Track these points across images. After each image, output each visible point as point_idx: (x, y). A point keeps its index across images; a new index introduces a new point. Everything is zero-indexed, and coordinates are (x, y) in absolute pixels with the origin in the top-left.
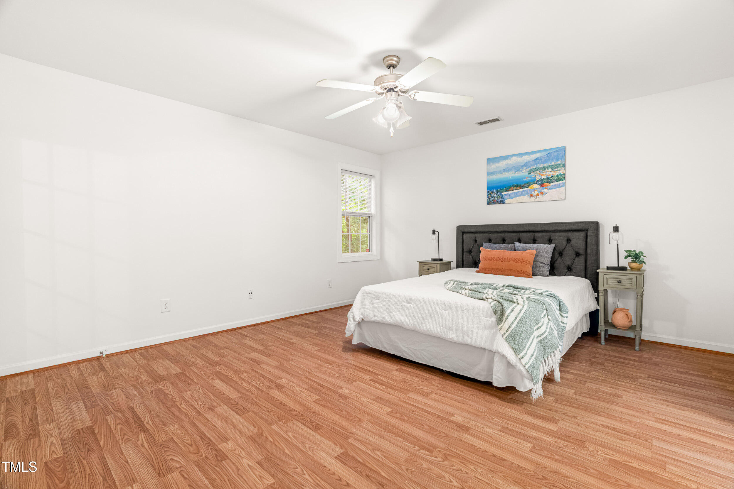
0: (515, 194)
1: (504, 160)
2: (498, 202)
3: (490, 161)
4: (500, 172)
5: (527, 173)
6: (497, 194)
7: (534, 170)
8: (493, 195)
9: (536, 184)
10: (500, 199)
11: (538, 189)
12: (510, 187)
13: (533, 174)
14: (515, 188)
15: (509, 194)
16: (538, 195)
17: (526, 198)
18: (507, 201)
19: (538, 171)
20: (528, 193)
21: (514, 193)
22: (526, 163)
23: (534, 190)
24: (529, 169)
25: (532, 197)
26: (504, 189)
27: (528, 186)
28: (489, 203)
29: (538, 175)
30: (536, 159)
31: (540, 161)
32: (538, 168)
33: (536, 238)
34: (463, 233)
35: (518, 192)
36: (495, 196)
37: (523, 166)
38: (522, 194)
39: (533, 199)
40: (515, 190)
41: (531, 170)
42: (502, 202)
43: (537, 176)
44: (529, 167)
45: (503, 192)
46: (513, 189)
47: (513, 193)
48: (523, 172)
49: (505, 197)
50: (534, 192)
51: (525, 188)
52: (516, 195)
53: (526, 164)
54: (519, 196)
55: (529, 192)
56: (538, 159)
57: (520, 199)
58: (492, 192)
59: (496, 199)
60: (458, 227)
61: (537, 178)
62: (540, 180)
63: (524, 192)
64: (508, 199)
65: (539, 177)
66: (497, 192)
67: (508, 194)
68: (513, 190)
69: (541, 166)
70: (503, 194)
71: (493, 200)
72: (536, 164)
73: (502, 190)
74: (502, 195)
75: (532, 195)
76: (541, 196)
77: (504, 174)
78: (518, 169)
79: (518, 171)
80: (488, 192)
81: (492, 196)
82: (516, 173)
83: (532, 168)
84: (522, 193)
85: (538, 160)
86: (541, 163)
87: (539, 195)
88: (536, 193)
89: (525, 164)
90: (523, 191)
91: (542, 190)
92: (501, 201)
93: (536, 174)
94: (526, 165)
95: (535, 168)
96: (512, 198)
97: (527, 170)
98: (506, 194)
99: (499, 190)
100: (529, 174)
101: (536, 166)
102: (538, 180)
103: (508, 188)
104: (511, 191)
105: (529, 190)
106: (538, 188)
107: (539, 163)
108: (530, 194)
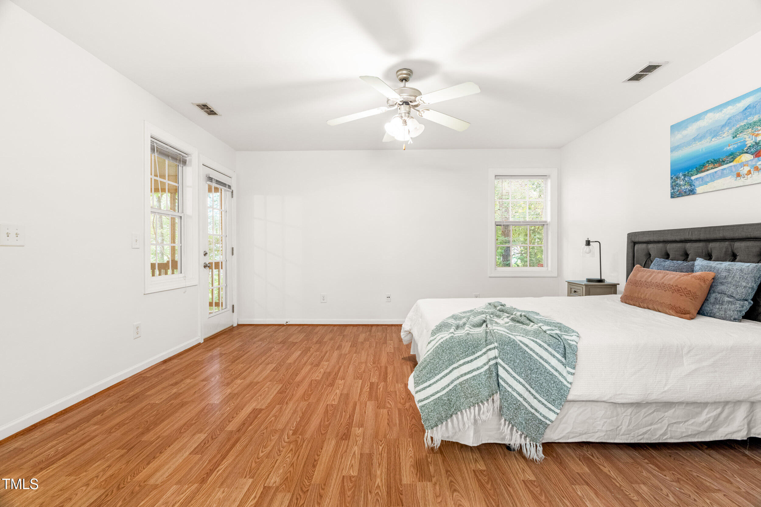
0: (710, 177)
1: (693, 122)
2: (685, 192)
3: (675, 128)
4: (689, 144)
5: (730, 137)
6: (683, 180)
7: (742, 130)
8: (678, 182)
9: (747, 153)
10: (689, 188)
11: (750, 163)
12: (703, 166)
13: (741, 136)
14: (711, 166)
15: (702, 178)
16: (749, 172)
17: (729, 181)
18: (699, 190)
19: (750, 130)
20: (732, 171)
21: (710, 174)
22: (729, 119)
23: (743, 165)
24: (733, 129)
25: (739, 178)
26: (695, 169)
27: (732, 159)
28: (672, 197)
29: (749, 137)
30: (746, 109)
31: (754, 111)
32: (750, 124)
33: (735, 252)
34: (635, 243)
35: (716, 172)
36: (681, 183)
37: (724, 126)
38: (723, 175)
39: (740, 181)
40: (712, 168)
41: (737, 130)
42: (692, 192)
43: (747, 139)
44: (734, 126)
45: (692, 175)
46: (708, 168)
47: (707, 175)
48: (724, 136)
49: (697, 183)
50: (742, 169)
51: (727, 163)
52: (713, 178)
53: (729, 121)
54: (717, 179)
55: (734, 170)
56: (750, 108)
57: (719, 183)
58: (677, 178)
59: (683, 188)
60: (630, 235)
61: (747, 143)
62: (754, 145)
63: (725, 171)
64: (700, 185)
65: (752, 139)
66: (685, 176)
67: (700, 177)
68: (708, 170)
69: (755, 120)
70: (693, 178)
71: (678, 191)
72: (746, 118)
73: (691, 173)
74: (692, 180)
75: (738, 175)
76: (756, 173)
77: (694, 145)
78: (715, 132)
79: (715, 135)
80: (672, 178)
81: (677, 184)
82: (713, 140)
83: (738, 126)
84: (722, 173)
85: (749, 110)
86: (756, 114)
87: (752, 172)
88: (747, 169)
89: (726, 123)
90: (725, 169)
91: (757, 162)
92: (689, 190)
93: (746, 136)
94: (728, 123)
95: (745, 125)
96: (706, 183)
97: (730, 131)
98: (697, 179)
99: (686, 173)
100: (734, 138)
101: (746, 121)
102: (750, 146)
103: (700, 168)
104: (704, 171)
105: (734, 166)
106: (750, 160)
107: (751, 114)
108: (736, 172)
